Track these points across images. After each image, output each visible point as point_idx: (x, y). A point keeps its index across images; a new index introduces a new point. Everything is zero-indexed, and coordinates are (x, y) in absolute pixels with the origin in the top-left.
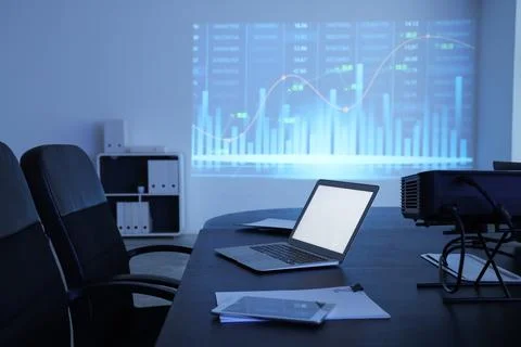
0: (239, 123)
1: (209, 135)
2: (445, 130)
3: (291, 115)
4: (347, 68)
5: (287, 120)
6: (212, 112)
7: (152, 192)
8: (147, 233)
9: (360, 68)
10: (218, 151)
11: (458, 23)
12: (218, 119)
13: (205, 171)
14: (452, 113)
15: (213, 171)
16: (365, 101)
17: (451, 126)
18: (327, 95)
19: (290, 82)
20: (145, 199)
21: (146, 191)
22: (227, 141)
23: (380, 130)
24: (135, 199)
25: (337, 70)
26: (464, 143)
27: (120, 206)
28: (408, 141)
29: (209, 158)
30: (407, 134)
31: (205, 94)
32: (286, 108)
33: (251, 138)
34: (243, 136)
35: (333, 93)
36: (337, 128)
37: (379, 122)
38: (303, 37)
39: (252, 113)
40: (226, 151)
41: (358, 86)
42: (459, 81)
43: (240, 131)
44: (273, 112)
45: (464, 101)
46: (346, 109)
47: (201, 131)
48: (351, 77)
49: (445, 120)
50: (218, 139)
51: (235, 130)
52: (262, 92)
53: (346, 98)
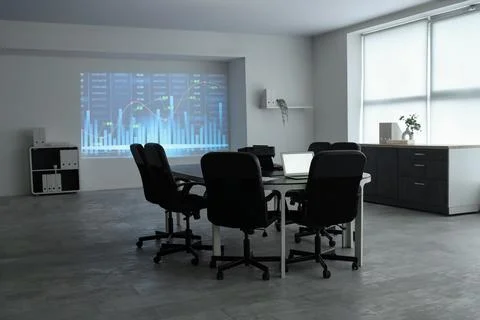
0: (108, 128)
1: (91, 135)
2: (215, 130)
3: (137, 123)
4: (164, 98)
5: (134, 126)
6: (92, 122)
7: (63, 168)
8: (60, 191)
9: (172, 98)
10: (96, 144)
11: (219, 76)
12: (96, 126)
13: (89, 155)
14: (218, 121)
15: (94, 155)
16: (175, 115)
17: (218, 128)
18: (155, 113)
19: (135, 105)
20: (58, 172)
21: (59, 167)
22: (101, 138)
23: (183, 131)
24: (53, 172)
25: (160, 99)
26: (224, 137)
27: (44, 176)
28: (197, 136)
29: (91, 148)
30: (197, 132)
31: (88, 112)
32: (134, 119)
33: (115, 136)
34: (110, 135)
35: (158, 111)
36: (161, 130)
37: (183, 126)
38: (142, 81)
39: (115, 122)
40: (101, 144)
41: (171, 108)
42: (220, 105)
43: (108, 133)
44: (126, 122)
45: (223, 115)
46: (166, 120)
47: (86, 133)
48: (167, 103)
49: (215, 125)
50: (96, 138)
51: (105, 132)
52: (120, 110)
53: (165, 114)
